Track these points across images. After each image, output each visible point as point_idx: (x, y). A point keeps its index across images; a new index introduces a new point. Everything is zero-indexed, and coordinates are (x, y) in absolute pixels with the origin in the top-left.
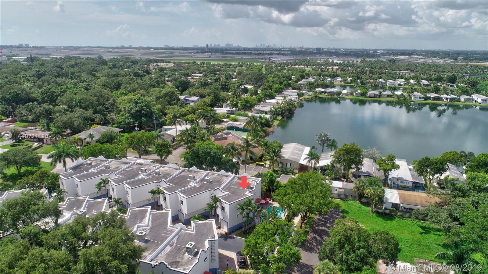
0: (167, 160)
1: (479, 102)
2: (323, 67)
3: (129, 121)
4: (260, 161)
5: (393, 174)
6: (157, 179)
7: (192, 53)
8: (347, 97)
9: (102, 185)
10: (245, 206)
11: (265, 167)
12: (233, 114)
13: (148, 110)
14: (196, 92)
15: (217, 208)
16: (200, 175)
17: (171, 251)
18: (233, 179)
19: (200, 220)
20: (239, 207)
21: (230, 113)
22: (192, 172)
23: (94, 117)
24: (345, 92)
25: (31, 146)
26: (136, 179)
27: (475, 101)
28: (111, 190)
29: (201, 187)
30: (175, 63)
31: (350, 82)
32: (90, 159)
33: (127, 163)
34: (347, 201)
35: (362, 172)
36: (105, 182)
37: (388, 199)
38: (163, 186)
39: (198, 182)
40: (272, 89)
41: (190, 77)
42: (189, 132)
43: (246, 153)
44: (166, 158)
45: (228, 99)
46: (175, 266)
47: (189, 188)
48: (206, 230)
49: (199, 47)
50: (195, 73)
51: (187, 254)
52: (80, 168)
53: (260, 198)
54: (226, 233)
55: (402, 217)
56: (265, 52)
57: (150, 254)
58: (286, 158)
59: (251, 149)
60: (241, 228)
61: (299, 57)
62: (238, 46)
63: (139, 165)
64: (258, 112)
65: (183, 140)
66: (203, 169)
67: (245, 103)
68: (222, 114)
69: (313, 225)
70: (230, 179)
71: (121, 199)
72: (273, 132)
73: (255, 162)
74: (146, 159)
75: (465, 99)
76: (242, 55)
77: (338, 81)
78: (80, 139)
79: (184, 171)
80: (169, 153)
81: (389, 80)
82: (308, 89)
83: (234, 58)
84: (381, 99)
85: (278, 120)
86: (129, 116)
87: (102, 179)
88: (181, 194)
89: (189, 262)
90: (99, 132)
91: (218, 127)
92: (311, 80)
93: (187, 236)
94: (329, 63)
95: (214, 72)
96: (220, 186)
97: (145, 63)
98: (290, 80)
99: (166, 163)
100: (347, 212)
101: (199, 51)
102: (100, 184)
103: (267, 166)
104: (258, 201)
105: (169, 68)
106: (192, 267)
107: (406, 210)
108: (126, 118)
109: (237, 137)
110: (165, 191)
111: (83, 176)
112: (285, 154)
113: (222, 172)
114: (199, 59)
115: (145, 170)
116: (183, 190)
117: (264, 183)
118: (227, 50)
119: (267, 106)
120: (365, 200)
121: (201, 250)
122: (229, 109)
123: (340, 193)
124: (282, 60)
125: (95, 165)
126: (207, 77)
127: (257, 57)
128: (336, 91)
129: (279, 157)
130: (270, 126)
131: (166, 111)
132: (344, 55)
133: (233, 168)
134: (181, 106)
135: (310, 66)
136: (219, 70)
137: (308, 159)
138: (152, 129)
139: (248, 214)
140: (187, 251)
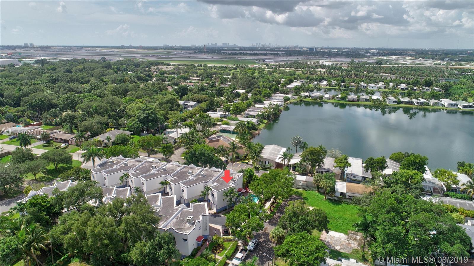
0: (170, 159)
1: (445, 106)
2: (312, 70)
3: (138, 125)
4: (245, 160)
5: (348, 170)
6: (165, 174)
7: (190, 53)
8: (329, 101)
9: (124, 178)
10: (229, 193)
11: (249, 164)
12: (225, 117)
13: (153, 116)
14: (194, 98)
15: (208, 195)
16: (197, 170)
17: (176, 222)
18: (221, 174)
19: (196, 203)
20: (225, 194)
21: (223, 117)
22: (191, 168)
23: (108, 122)
24: (327, 96)
25: (60, 147)
26: (148, 173)
27: (443, 105)
28: (130, 182)
29: (196, 180)
30: (174, 65)
31: (334, 85)
32: (112, 158)
33: (140, 161)
34: (308, 191)
35: (324, 169)
36: (126, 176)
37: (338, 189)
38: (169, 179)
39: (195, 176)
40: (261, 94)
41: (189, 81)
42: (188, 136)
43: (233, 154)
44: (170, 157)
45: (222, 104)
46: (180, 231)
47: (189, 180)
48: (200, 209)
49: (197, 46)
50: (193, 77)
51: (187, 223)
52: (106, 165)
53: (242, 188)
54: (215, 213)
55: (347, 203)
56: (260, 52)
57: (163, 224)
58: (265, 157)
59: (236, 150)
60: (226, 209)
61: (291, 58)
62: (235, 45)
63: (150, 163)
64: (248, 116)
65: (183, 142)
66: (199, 166)
67: (235, 109)
68: (216, 118)
69: (279, 208)
70: (219, 174)
71: (140, 188)
72: (259, 134)
73: (241, 160)
74: (154, 158)
75: (433, 103)
76: (238, 55)
77: (324, 85)
78: (99, 141)
79: (184, 167)
80: (173, 153)
81: (370, 83)
82: (294, 93)
83: (230, 59)
84: (359, 103)
85: (264, 123)
86: (138, 122)
87: (124, 174)
88: (182, 185)
89: (189, 228)
90: (114, 135)
91: (212, 129)
92: (299, 83)
93: (187, 213)
94: (319, 65)
95: (210, 76)
96: (211, 179)
97: (146, 66)
98: (279, 84)
99: (170, 161)
100: (307, 199)
101: (197, 51)
102: (122, 177)
103: (250, 163)
104: (239, 190)
105: (169, 71)
106: (190, 231)
107: (350, 198)
108: (135, 123)
109: (227, 139)
110: (171, 183)
111: (109, 171)
112: (264, 154)
113: (214, 168)
114: (197, 60)
115: (155, 167)
116: (185, 182)
117: (245, 177)
118: (224, 50)
119: (255, 110)
120: (322, 191)
121: (197, 221)
122: (222, 114)
123: (304, 185)
124: (276, 61)
125: (116, 162)
126: (203, 80)
127: (252, 58)
128: (319, 96)
129: (259, 157)
130: (256, 130)
131: (169, 116)
132: (336, 55)
133: (222, 165)
134: (181, 111)
135: (300, 68)
136: (215, 73)
137: (282, 158)
138: (157, 131)
139: (231, 199)
140: (187, 222)
